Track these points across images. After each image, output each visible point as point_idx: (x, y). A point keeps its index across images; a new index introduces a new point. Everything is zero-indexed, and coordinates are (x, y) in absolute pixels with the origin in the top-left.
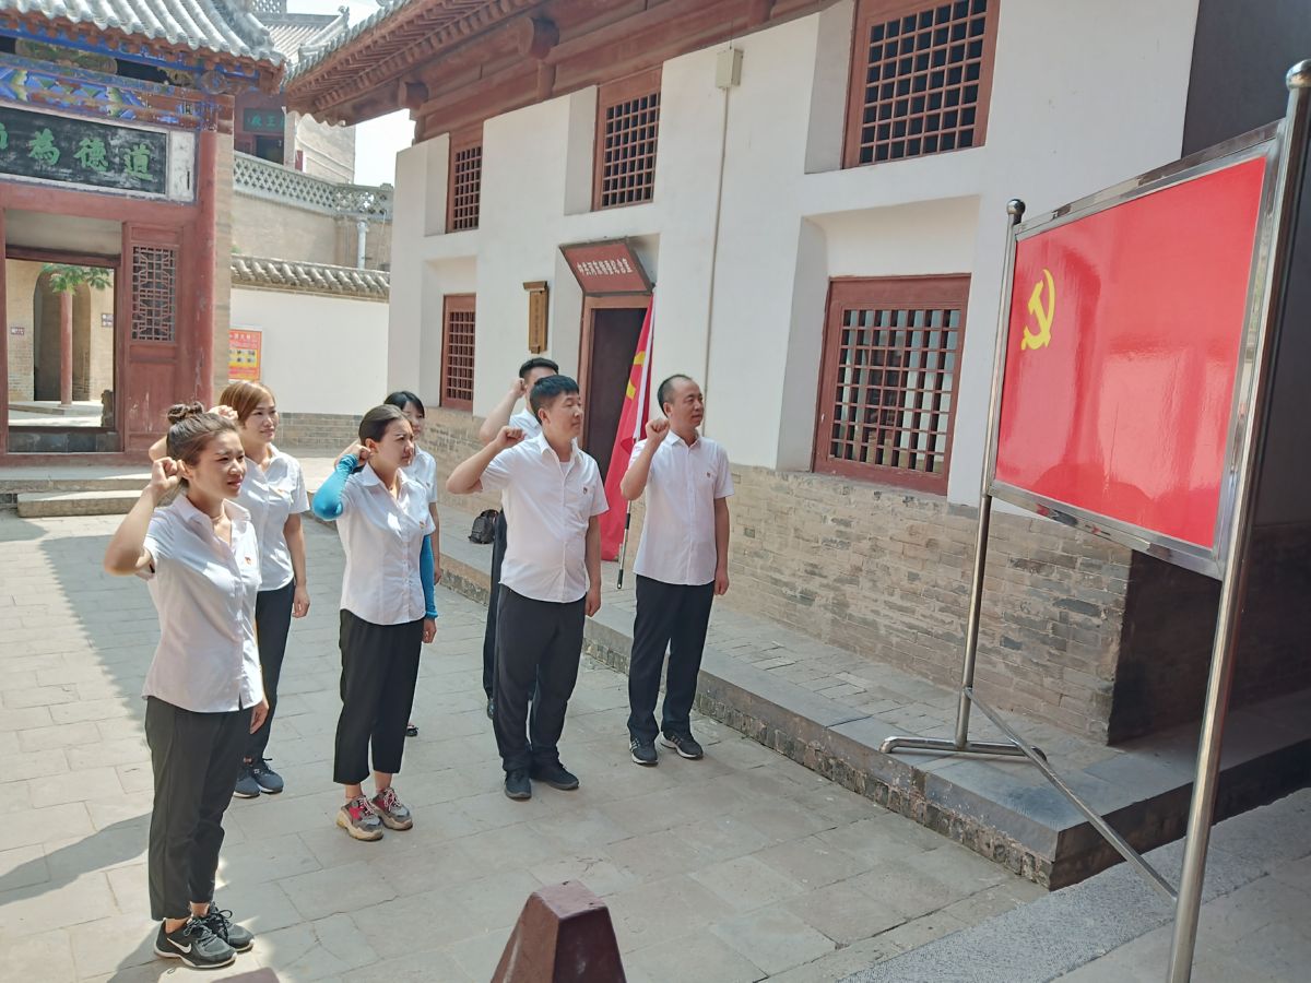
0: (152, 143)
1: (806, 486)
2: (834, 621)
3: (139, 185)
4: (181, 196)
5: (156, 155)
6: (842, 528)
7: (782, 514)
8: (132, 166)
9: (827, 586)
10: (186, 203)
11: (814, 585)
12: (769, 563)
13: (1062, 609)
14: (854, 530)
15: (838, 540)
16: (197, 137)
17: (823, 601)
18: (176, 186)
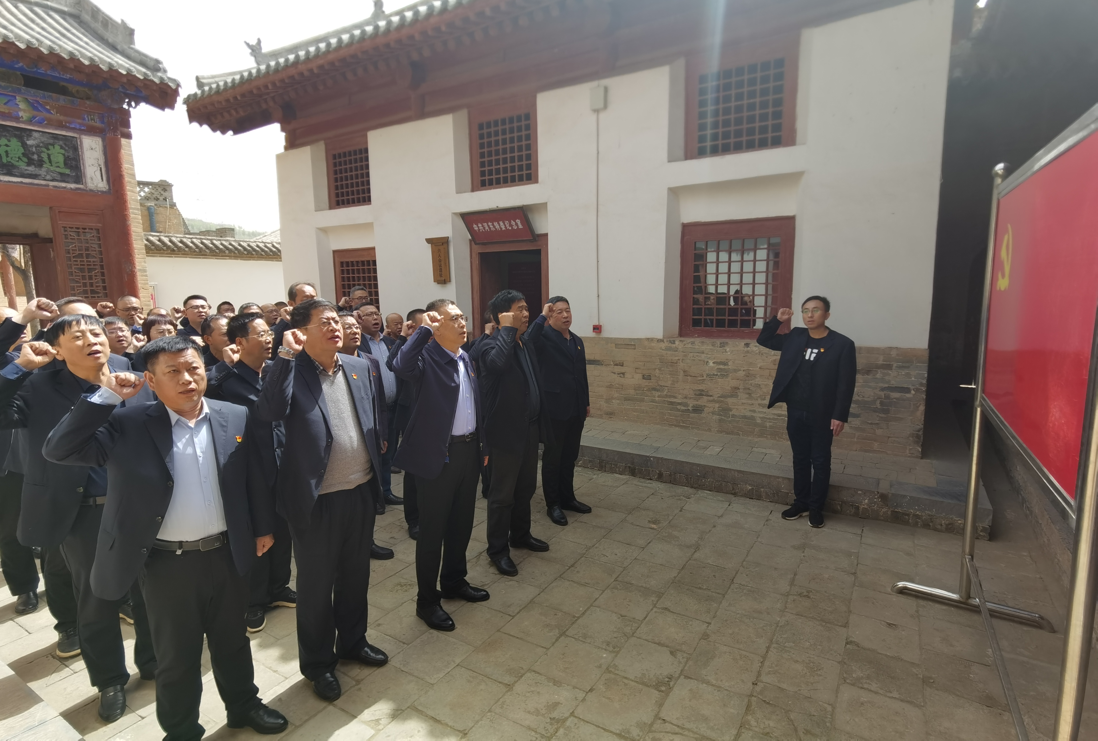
0: (65, 144)
1: (690, 346)
2: (720, 420)
3: (58, 177)
4: (96, 186)
5: (71, 154)
6: (722, 367)
7: (673, 363)
8: (50, 162)
9: (713, 401)
10: (102, 192)
11: (703, 401)
12: (665, 393)
13: (885, 392)
14: (731, 366)
15: (719, 374)
16: (103, 141)
17: (711, 409)
18: (92, 179)
